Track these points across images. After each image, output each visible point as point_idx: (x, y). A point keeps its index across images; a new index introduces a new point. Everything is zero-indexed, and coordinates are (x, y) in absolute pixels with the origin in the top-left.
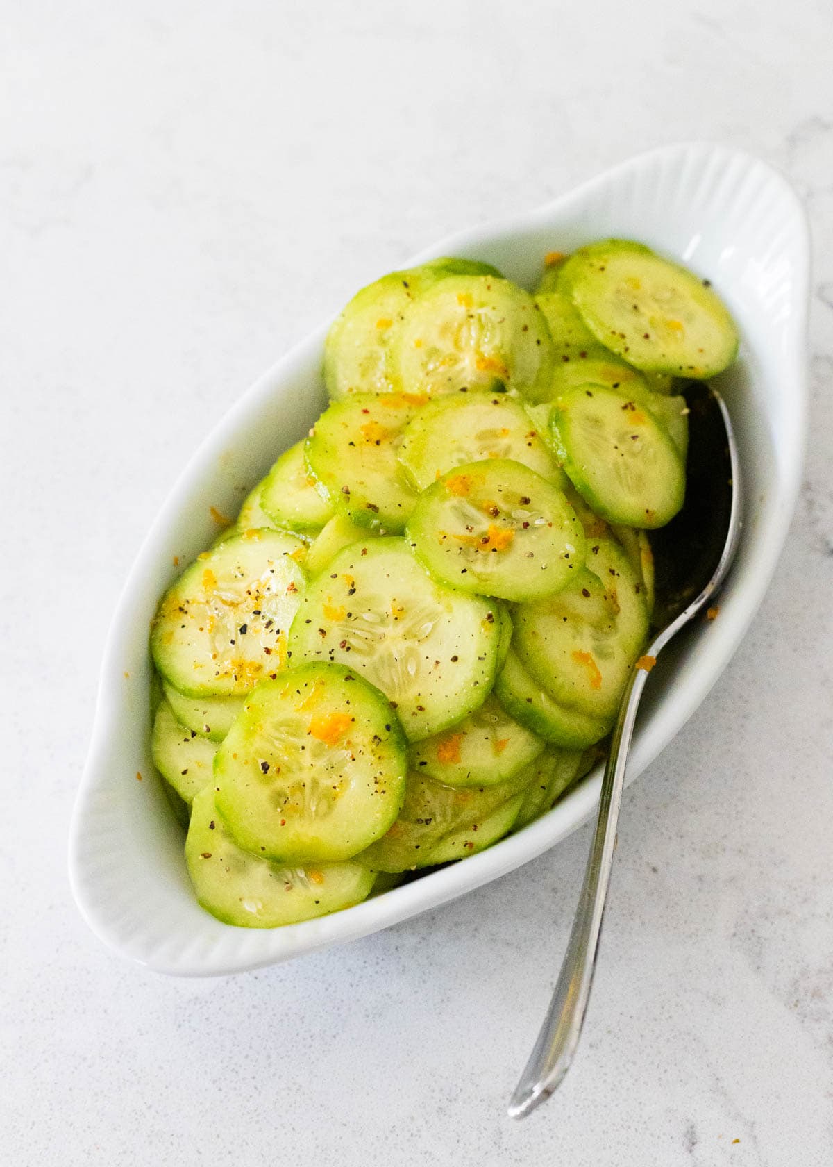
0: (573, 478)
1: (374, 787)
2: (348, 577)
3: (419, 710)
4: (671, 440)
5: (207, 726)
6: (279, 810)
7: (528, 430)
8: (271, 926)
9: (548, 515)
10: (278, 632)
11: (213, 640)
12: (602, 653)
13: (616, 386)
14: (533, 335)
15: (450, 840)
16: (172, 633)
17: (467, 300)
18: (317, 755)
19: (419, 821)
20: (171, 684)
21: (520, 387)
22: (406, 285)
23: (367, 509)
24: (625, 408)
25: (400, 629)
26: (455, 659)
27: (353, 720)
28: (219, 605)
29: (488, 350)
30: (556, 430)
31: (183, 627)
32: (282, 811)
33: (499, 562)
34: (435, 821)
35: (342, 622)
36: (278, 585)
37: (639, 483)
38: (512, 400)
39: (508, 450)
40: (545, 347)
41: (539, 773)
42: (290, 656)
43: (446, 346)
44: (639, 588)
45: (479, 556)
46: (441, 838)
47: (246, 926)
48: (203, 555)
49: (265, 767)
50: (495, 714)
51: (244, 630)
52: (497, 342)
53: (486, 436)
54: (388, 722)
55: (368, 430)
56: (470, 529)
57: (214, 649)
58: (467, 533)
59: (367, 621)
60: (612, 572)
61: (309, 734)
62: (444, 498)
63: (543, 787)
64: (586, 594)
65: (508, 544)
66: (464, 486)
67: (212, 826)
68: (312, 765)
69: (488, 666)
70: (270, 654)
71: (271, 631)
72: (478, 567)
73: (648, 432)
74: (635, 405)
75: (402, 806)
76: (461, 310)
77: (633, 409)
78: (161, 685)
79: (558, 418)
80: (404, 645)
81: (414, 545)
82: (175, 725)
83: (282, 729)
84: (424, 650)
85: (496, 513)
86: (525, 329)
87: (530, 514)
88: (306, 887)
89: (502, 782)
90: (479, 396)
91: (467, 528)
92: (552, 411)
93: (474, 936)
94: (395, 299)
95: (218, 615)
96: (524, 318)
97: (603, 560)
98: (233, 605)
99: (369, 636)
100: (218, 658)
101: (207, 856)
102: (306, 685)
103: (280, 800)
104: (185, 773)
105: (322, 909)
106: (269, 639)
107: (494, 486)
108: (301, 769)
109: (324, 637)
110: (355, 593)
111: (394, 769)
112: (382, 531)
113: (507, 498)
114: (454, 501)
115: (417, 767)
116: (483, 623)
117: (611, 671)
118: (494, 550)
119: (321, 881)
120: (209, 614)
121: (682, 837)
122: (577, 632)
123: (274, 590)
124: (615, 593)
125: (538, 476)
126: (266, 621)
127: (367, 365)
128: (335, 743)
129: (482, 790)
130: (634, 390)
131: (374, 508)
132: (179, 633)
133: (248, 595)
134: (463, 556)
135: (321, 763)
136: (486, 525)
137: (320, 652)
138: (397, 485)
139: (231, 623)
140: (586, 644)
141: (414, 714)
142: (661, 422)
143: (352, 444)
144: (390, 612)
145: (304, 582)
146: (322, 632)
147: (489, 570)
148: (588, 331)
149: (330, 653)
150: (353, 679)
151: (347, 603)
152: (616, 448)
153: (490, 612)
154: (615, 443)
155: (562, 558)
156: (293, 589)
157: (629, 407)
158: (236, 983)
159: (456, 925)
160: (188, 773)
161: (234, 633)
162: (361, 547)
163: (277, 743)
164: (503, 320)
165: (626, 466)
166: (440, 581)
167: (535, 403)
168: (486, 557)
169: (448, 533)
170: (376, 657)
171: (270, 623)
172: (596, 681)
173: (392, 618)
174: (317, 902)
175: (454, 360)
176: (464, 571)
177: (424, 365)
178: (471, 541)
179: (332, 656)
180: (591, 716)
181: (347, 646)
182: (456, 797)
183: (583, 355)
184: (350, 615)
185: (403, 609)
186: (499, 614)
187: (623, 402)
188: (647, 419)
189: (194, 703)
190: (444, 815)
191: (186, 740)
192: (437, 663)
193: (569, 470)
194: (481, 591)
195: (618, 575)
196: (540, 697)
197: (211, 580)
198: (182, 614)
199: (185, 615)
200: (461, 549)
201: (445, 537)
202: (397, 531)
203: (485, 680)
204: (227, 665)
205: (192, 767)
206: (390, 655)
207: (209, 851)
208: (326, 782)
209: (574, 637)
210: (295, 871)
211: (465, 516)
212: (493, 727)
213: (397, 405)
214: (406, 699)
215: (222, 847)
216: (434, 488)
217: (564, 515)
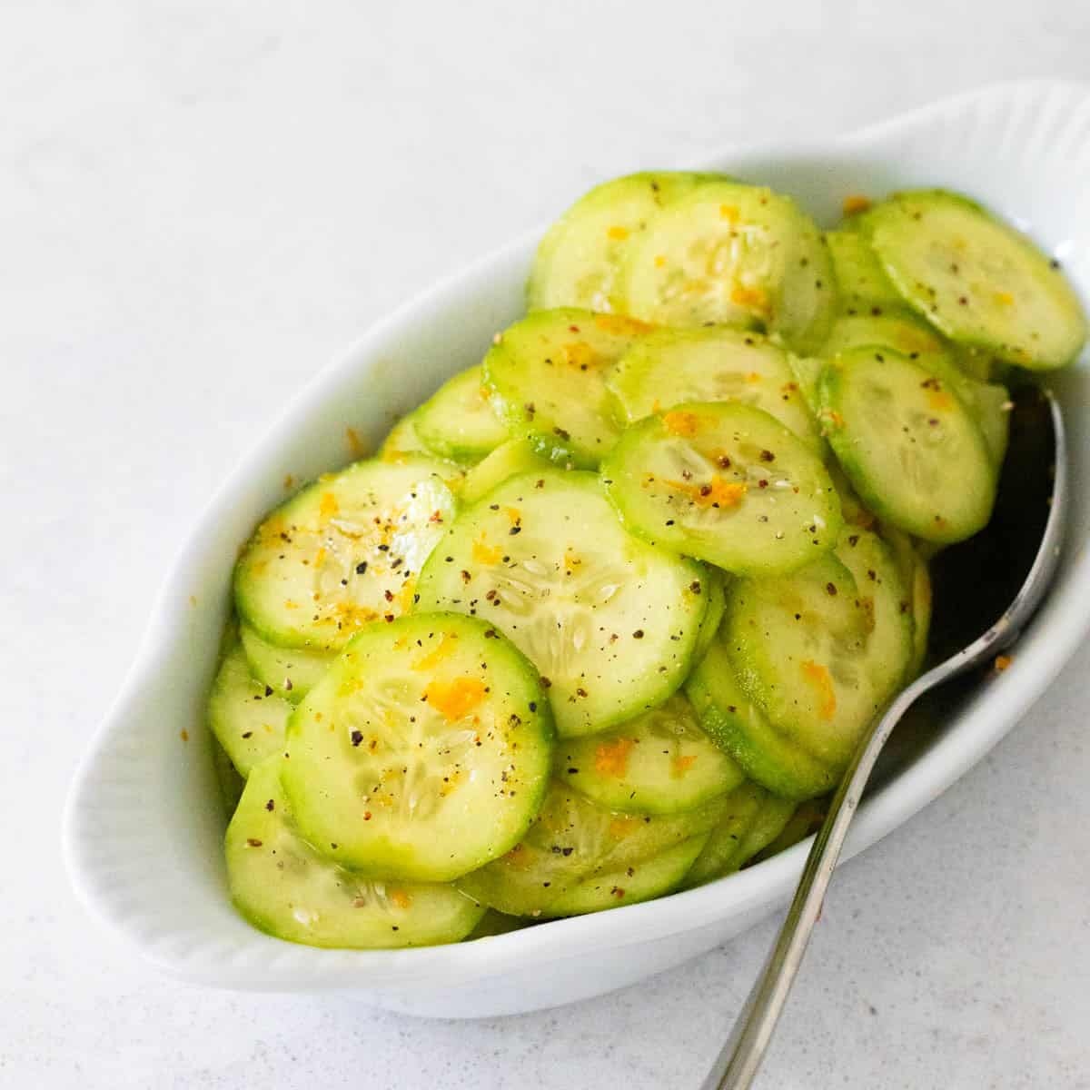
0: (840, 451)
1: (501, 785)
2: (512, 512)
3: (579, 694)
4: (984, 438)
5: (289, 681)
6: (365, 798)
7: (785, 381)
8: (326, 946)
9: (796, 479)
10: (407, 574)
11: (318, 577)
12: (842, 677)
13: (914, 356)
14: (812, 274)
15: (593, 883)
16: (264, 564)
17: (733, 215)
18: (431, 731)
19: (555, 849)
20: (250, 625)
21: (787, 334)
22: (655, 188)
23: (555, 435)
24: (926, 385)
25: (571, 588)
26: (639, 634)
27: (487, 690)
28: (336, 535)
29: (749, 279)
30: (825, 390)
31: (282, 557)
32: (368, 800)
33: (719, 519)
34: (577, 853)
35: (493, 568)
36: (419, 512)
37: (930, 482)
38: (772, 344)
39: (755, 399)
40: (827, 293)
41: (731, 818)
42: (417, 601)
43: (695, 270)
44: (905, 608)
45: (694, 509)
46: (581, 880)
47: (291, 939)
48: (326, 475)
49: (357, 738)
50: (683, 724)
51: (362, 568)
52: (763, 271)
53: (730, 379)
54: (536, 699)
55: (573, 350)
56: (688, 477)
57: (317, 586)
58: (680, 479)
59: (529, 572)
60: (872, 575)
61: (424, 700)
62: (659, 436)
63: (734, 837)
64: (831, 589)
65: (736, 502)
66: (690, 425)
67: (270, 806)
68: (421, 745)
69: (682, 648)
70: (391, 600)
71: (399, 573)
72: (690, 522)
73: (953, 423)
74: (941, 384)
75: (534, 817)
76: (723, 226)
77: (937, 388)
78: (238, 627)
79: (831, 377)
80: (575, 609)
81: (610, 482)
82: (246, 679)
83: (389, 691)
84: (599, 619)
85: (726, 464)
86: (804, 262)
87: (771, 474)
88: (383, 907)
89: (679, 812)
90: (729, 333)
91: (684, 475)
92: (823, 370)
93: (607, 1055)
94: (638, 206)
95: (331, 547)
96: (804, 249)
97: (863, 556)
98: (355, 537)
99: (528, 591)
100: (321, 600)
101: (255, 844)
102: (431, 635)
103: (370, 787)
104: (247, 736)
105: (399, 939)
106: (394, 582)
107: (729, 434)
108: (404, 748)
109: (466, 583)
110: (519, 533)
111: (531, 763)
112: (569, 466)
113: (745, 449)
114: (673, 441)
115: (564, 774)
116: (686, 593)
117: (851, 704)
118: (716, 505)
119: (406, 904)
120: (320, 544)
121: (918, 974)
122: (812, 640)
123: (411, 518)
124: (872, 603)
125: (791, 434)
126: (393, 560)
127: (589, 284)
128: (457, 718)
129: (648, 820)
130: (938, 363)
131: (564, 435)
132: (275, 564)
133: (376, 525)
134: (673, 506)
135: (433, 744)
136: (709, 475)
137: (459, 601)
138: (599, 418)
139: (347, 558)
140: (822, 656)
141: (572, 699)
142: (974, 415)
143: (548, 361)
144: (562, 564)
145: (453, 513)
146: (467, 575)
147: (705, 526)
148: (887, 283)
149: (472, 604)
150: (497, 637)
151: (507, 543)
152: (906, 430)
153: (697, 580)
154: (906, 423)
155: (806, 531)
156: (438, 519)
157: (932, 386)
158: (266, 1061)
159: (584, 1037)
160: (251, 738)
161: (349, 570)
162: (538, 477)
163: (378, 709)
164: (775, 245)
165: (917, 456)
166: (635, 531)
167: (803, 355)
168: (702, 513)
169: (657, 476)
170: (532, 620)
171: (399, 562)
172: (828, 708)
173: (563, 572)
174: (395, 929)
175: (703, 287)
176: (670, 523)
177: (662, 290)
178: (687, 489)
179: (473, 608)
180: (814, 757)
181: (496, 598)
182: (612, 826)
183: (876, 312)
184: (507, 559)
185: (580, 562)
186: (709, 587)
187: (924, 378)
188: (954, 406)
189: (276, 654)
190: (590, 845)
191: (257, 698)
192: (615, 637)
193: (836, 442)
194: (689, 552)
195: (879, 582)
196: (748, 711)
197: (331, 506)
198: (283, 543)
199: (287, 544)
200: (671, 497)
201: (652, 480)
202: (587, 466)
203: (675, 667)
204: (330, 609)
205: (258, 731)
206: (552, 619)
207: (258, 837)
208: (437, 771)
209: (807, 644)
210: (373, 886)
211: (684, 461)
212: (676, 739)
213: (617, 330)
214: (565, 678)
215: (278, 837)
216: (647, 423)
217: (818, 482)
